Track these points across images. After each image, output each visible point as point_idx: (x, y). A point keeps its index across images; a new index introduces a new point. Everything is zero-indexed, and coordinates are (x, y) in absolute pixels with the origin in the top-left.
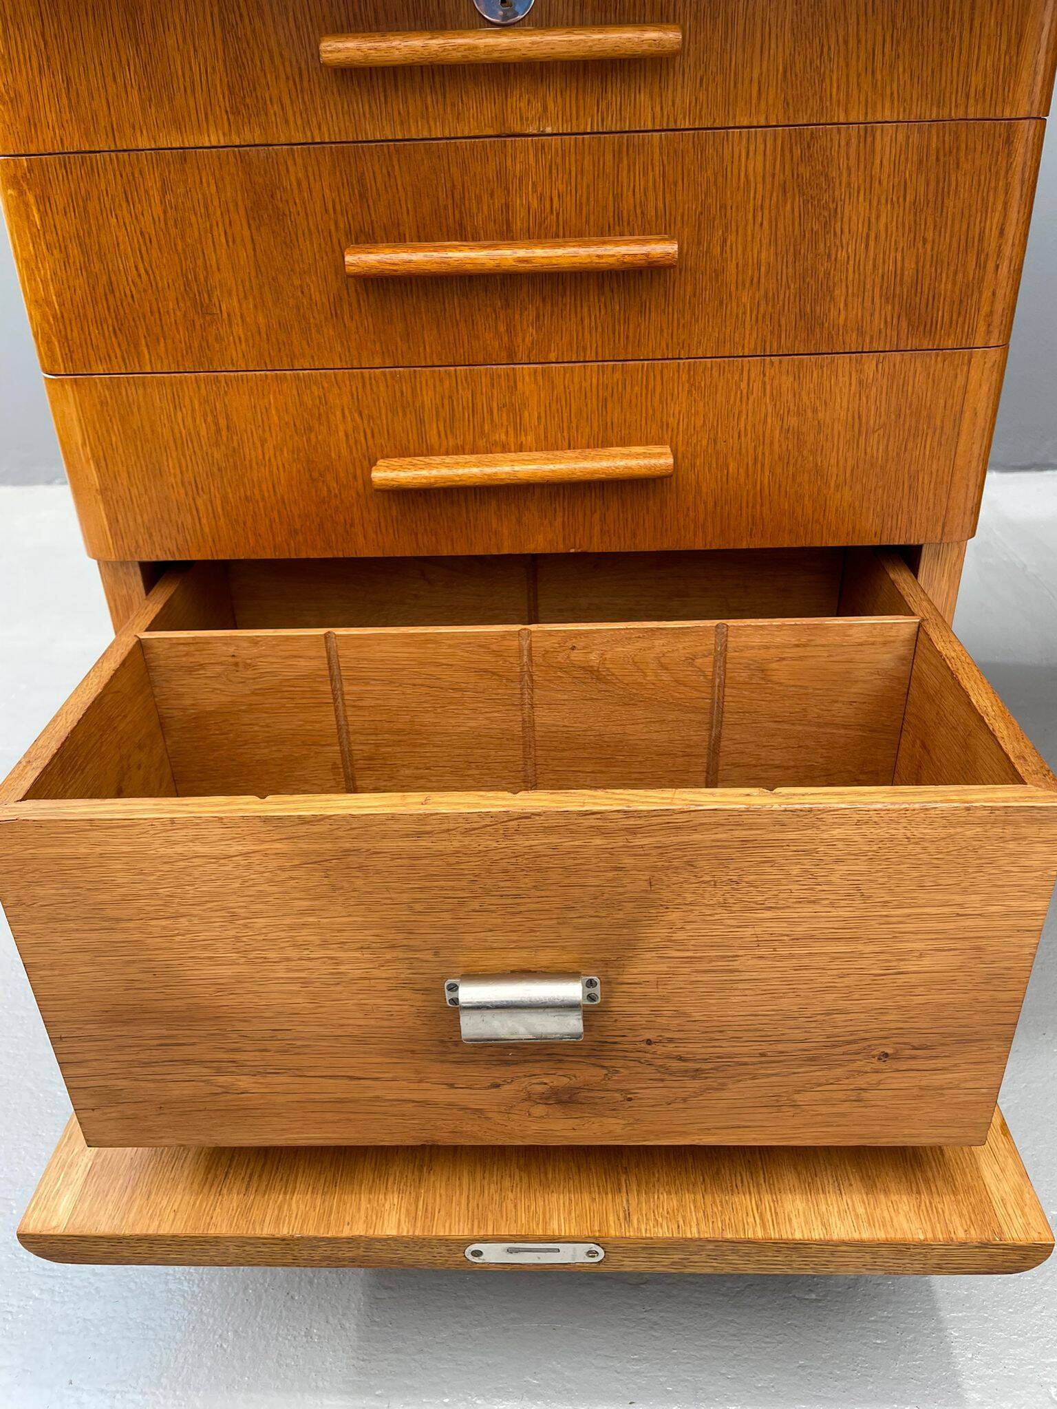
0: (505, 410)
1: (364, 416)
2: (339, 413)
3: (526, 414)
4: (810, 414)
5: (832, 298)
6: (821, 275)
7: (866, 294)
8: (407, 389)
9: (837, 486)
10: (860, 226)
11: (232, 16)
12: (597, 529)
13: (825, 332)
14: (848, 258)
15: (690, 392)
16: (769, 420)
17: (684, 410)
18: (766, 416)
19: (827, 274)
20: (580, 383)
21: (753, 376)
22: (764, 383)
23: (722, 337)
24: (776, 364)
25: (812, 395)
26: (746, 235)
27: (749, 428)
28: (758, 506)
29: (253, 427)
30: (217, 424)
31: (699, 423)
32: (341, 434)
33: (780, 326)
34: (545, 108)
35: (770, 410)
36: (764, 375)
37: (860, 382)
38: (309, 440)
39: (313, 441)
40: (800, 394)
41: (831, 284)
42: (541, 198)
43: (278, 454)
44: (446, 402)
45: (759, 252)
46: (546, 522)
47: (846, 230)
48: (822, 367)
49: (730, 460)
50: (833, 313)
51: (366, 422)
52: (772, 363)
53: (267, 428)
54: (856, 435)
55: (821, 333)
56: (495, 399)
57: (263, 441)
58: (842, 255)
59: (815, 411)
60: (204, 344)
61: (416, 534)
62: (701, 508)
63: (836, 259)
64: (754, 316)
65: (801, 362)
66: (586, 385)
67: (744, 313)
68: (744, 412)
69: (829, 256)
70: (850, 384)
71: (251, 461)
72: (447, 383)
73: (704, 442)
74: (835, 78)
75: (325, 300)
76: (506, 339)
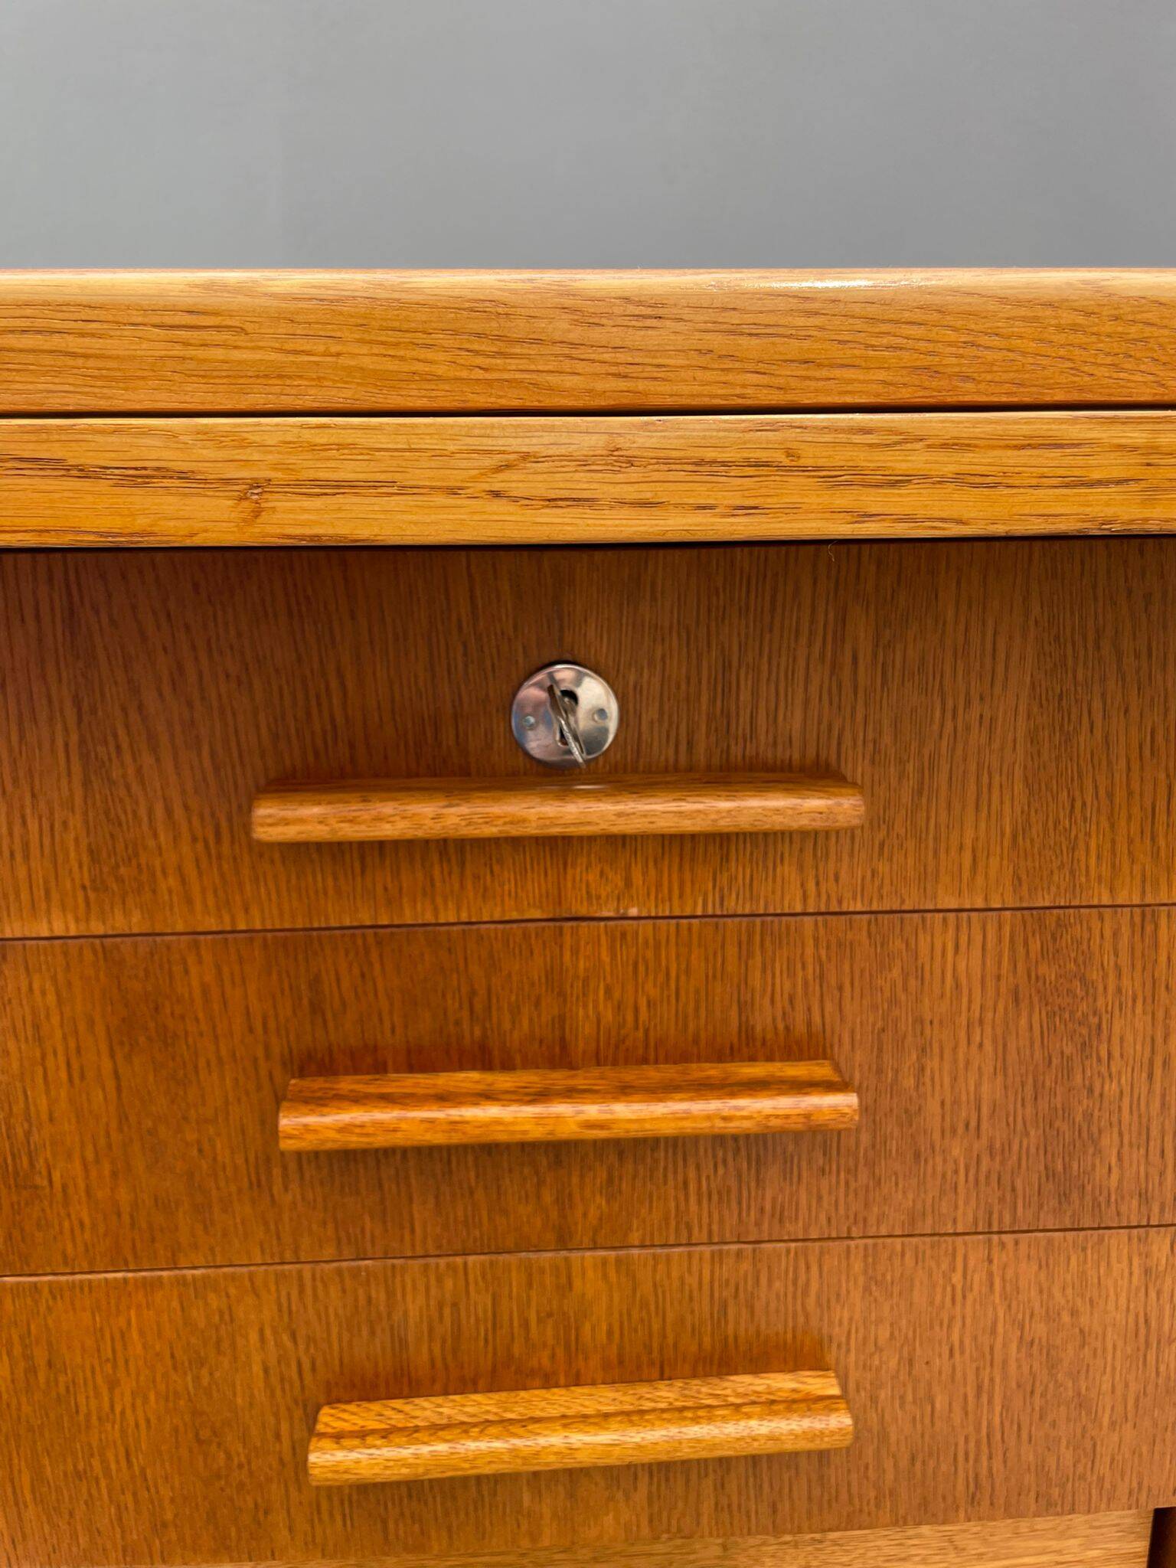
0: (550, 1323)
1: (300, 1341)
2: (254, 1337)
3: (587, 1327)
4: (1066, 1318)
5: (1098, 1151)
6: (1079, 1118)
7: (1152, 1143)
8: (380, 1295)
9: (1113, 1424)
10: (1139, 1047)
11: (101, 749)
12: (707, 1507)
13: (1088, 1199)
14: (1121, 1093)
15: (867, 1289)
16: (1000, 1329)
17: (857, 1316)
18: (995, 1323)
19: (1088, 1116)
20: (682, 1279)
21: (971, 1263)
22: (990, 1275)
23: (919, 1206)
24: (1010, 1246)
25: (1069, 1291)
26: (955, 1061)
27: (967, 1341)
28: (984, 1458)
29: (96, 1363)
30: (28, 1357)
31: (884, 1333)
32: (257, 1369)
33: (1013, 1189)
34: (628, 883)
35: (1001, 1314)
36: (990, 1261)
37: (1147, 1271)
38: (197, 1379)
39: (205, 1381)
40: (1049, 1288)
41: (1095, 1130)
42: (619, 1008)
43: (139, 1402)
44: (447, 1311)
45: (978, 1085)
46: (620, 1495)
47: (1116, 1053)
48: (1084, 1249)
49: (936, 1389)
50: (1100, 1171)
51: (302, 1347)
52: (1003, 1245)
53: (121, 1362)
54: (1142, 1347)
55: (1082, 1198)
56: (534, 1304)
57: (113, 1384)
58: (1111, 1088)
59: (1074, 1313)
60: (16, 1233)
61: (384, 1522)
62: (888, 1464)
63: (1101, 1095)
64: (971, 1178)
65: (1050, 1242)
66: (692, 1281)
67: (956, 1172)
68: (959, 1318)
69: (1091, 1090)
70: (1131, 1274)
71: (88, 1416)
72: (449, 1284)
73: (893, 1363)
74: (1093, 844)
75: (240, 1161)
76: (554, 1215)
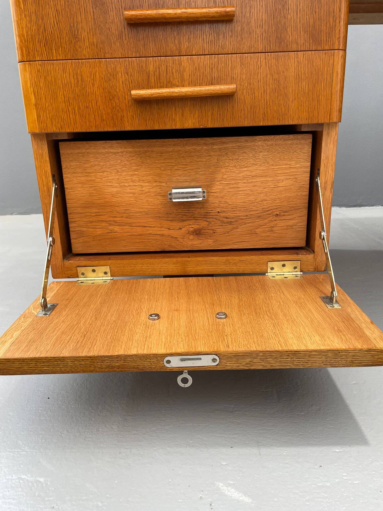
0: (177, 72)
1: (129, 75)
2: (120, 74)
3: (185, 74)
4: (282, 74)
5: (287, 32)
6: (283, 24)
7: (298, 30)
8: (144, 65)
9: (292, 101)
10: (294, 7)
12: (210, 118)
13: (285, 44)
14: (291, 18)
15: (241, 66)
16: (268, 76)
17: (239, 72)
18: (267, 74)
19: (285, 23)
20: (203, 62)
21: (262, 60)
22: (266, 62)
23: (251, 45)
24: (270, 55)
25: (282, 67)
26: (257, 10)
27: (262, 79)
28: (266, 109)
31: (244, 77)
32: (121, 82)
33: (270, 41)
35: (268, 72)
36: (266, 59)
37: (298, 62)
38: (109, 84)
40: (278, 66)
41: (286, 27)
43: (98, 89)
44: (157, 70)
45: (262, 16)
46: (192, 115)
47: (290, 8)
48: (285, 56)
49: (255, 91)
50: (288, 37)
51: (129, 77)
52: (268, 55)
53: (95, 80)
54: (298, 82)
55: (284, 44)
56: (174, 68)
58: (289, 17)
59: (283, 72)
61: (146, 120)
62: (246, 109)
63: (287, 18)
64: (261, 39)
65: (278, 55)
66: (205, 63)
67: (258, 37)
68: (260, 73)
69: (285, 17)
70: (295, 63)
72: (158, 63)
73: (246, 84)
75: (117, 32)
76: (178, 46)
